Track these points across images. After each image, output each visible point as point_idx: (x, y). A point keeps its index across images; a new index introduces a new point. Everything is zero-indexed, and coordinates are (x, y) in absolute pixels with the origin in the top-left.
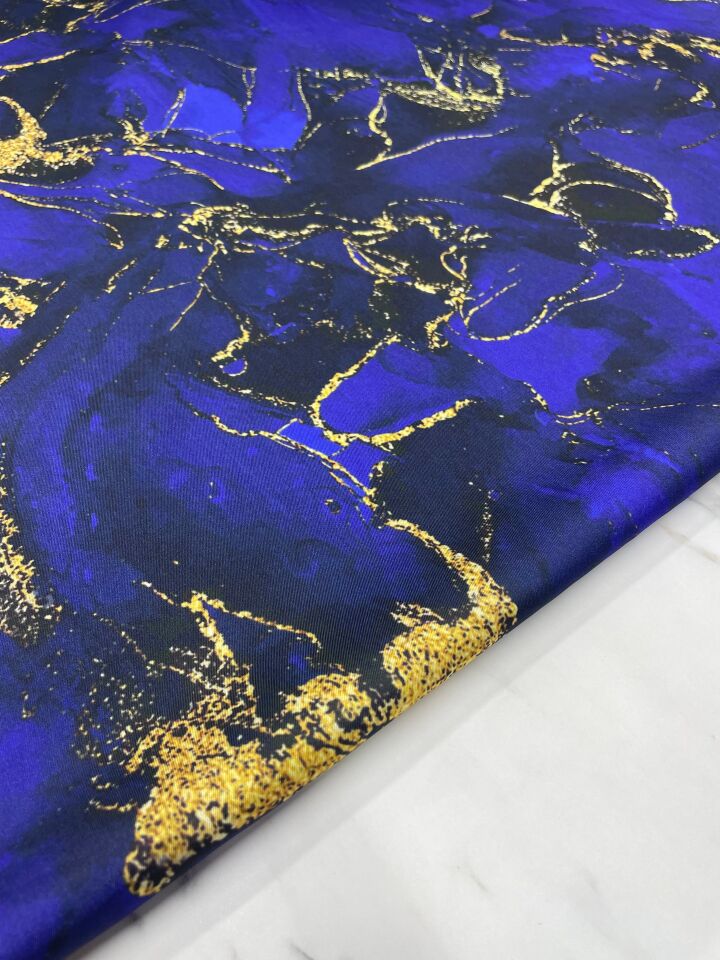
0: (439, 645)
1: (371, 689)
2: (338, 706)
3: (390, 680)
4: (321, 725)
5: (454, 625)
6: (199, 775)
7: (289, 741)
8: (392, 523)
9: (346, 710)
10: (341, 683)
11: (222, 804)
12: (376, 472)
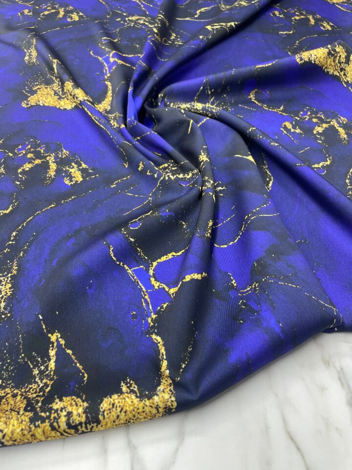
0: (129, 407)
1: (88, 415)
2: (71, 415)
3: (99, 414)
4: (59, 420)
5: (142, 401)
6: (4, 416)
7: (43, 420)
8: (154, 336)
9: (73, 419)
10: (79, 405)
11: (4, 432)
12: (162, 307)
